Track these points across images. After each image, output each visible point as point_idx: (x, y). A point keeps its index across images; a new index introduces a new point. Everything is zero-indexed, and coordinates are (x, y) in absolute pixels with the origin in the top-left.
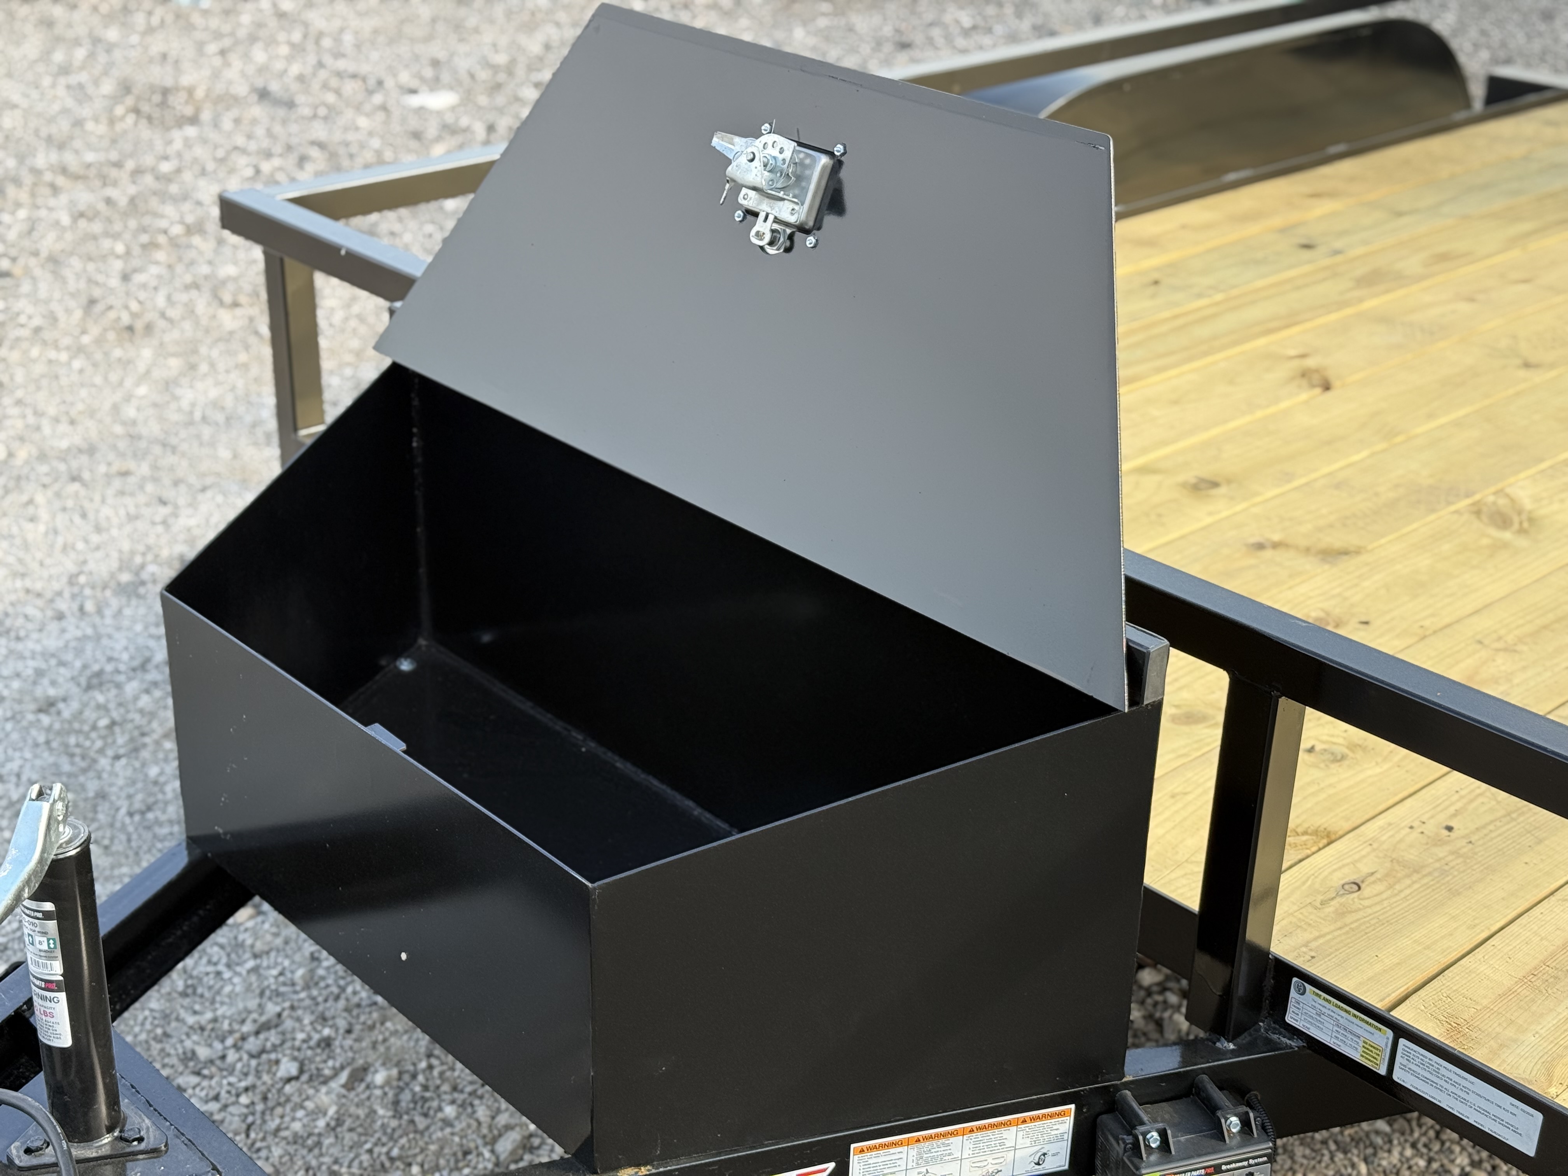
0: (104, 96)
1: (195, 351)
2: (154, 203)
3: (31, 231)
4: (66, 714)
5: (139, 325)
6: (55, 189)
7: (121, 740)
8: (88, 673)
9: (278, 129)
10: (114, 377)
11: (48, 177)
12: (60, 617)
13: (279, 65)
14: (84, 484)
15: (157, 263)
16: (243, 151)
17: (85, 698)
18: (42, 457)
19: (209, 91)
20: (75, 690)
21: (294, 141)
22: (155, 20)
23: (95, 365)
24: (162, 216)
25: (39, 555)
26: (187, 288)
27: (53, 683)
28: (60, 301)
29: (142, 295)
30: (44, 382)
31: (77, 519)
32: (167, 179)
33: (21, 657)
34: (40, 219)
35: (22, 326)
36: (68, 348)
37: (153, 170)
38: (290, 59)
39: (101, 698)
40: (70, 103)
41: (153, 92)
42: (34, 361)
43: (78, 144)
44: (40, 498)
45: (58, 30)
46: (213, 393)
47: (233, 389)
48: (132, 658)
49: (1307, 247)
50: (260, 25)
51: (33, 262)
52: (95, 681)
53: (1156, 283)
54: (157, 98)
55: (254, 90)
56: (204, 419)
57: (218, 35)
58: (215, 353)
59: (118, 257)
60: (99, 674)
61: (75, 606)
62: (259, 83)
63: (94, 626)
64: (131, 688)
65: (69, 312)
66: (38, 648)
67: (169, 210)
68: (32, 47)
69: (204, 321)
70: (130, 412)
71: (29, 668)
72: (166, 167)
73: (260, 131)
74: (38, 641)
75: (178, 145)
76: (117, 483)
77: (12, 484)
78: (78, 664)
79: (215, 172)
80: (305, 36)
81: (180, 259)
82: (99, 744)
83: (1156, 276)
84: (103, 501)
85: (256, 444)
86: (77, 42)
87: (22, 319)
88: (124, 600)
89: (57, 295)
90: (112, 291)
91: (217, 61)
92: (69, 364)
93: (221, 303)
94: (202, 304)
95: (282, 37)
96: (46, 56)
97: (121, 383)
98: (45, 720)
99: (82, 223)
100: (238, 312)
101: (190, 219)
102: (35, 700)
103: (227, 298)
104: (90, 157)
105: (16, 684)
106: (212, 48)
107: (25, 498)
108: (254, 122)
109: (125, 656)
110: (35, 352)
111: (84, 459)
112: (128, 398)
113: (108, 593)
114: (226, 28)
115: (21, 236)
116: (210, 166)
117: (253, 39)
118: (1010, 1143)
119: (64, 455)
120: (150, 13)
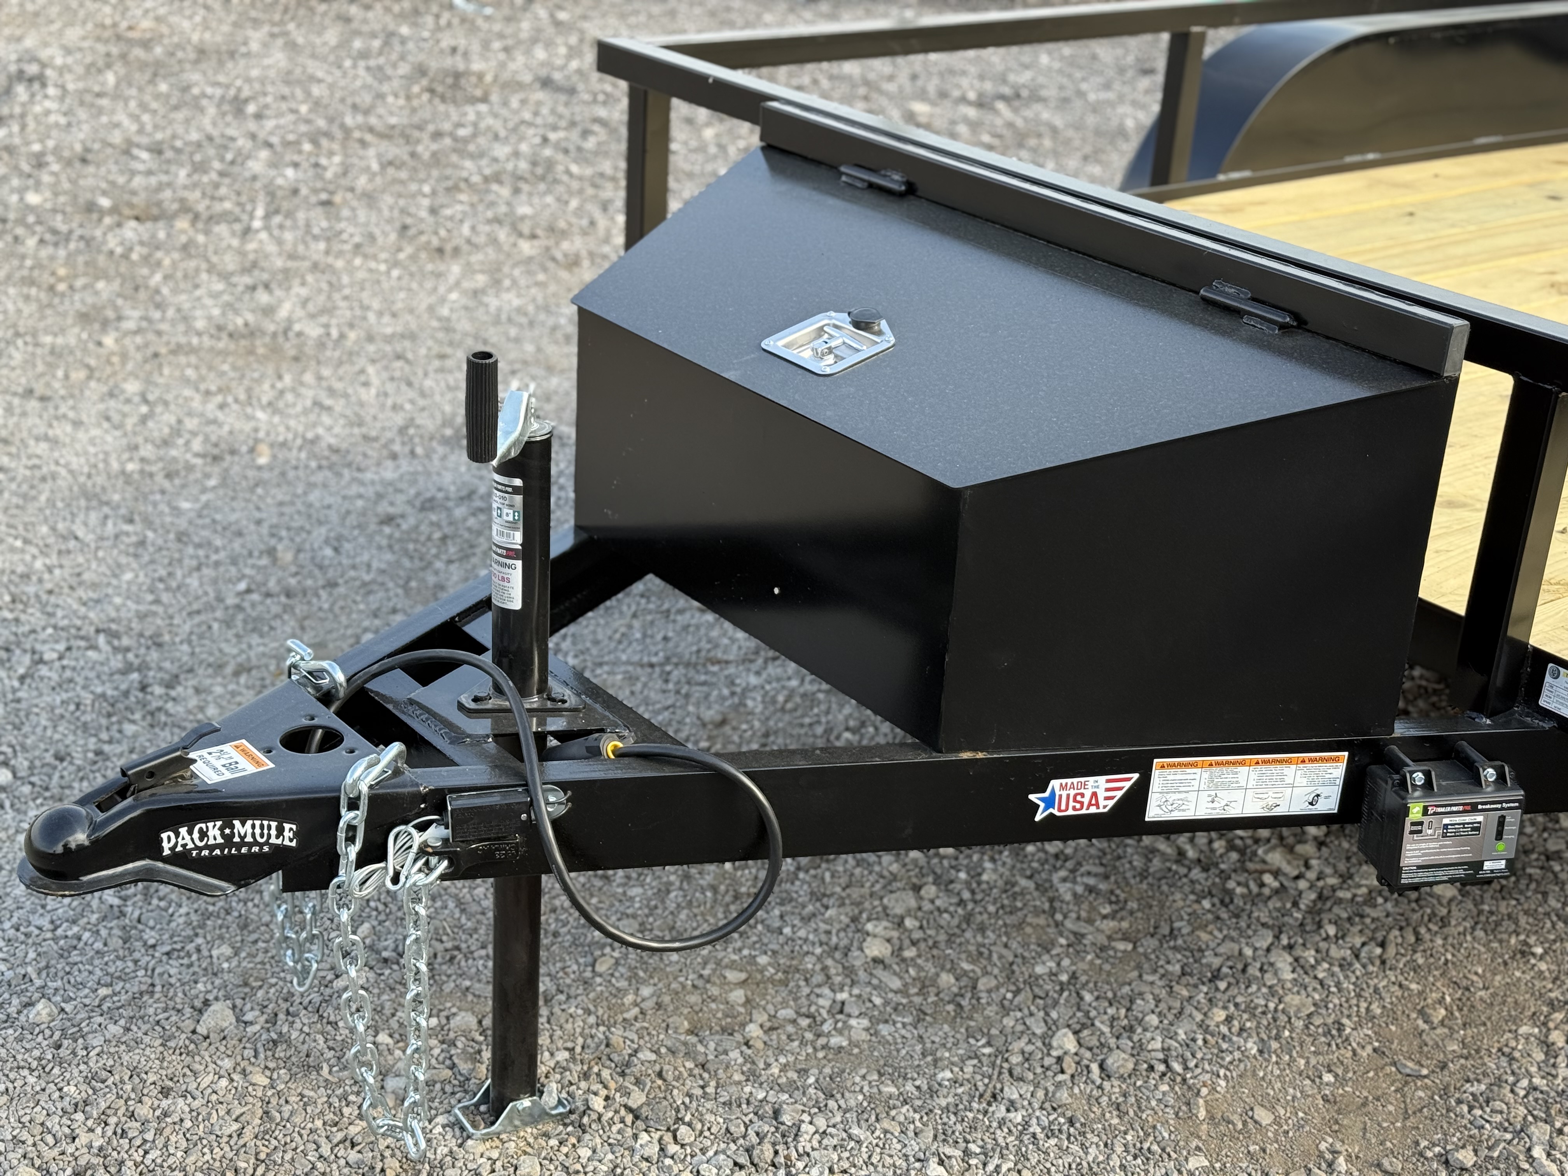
0: (401, 77)
1: (499, 270)
2: (454, 158)
3: (345, 174)
4: (405, 526)
5: (448, 247)
6: (363, 143)
7: (452, 550)
8: (421, 498)
9: (561, 109)
10: (429, 285)
11: (357, 134)
12: (394, 456)
13: (559, 62)
14: (407, 361)
15: (461, 202)
16: (530, 124)
17: (421, 516)
18: (370, 339)
19: (496, 78)
20: (409, 510)
21: (578, 118)
22: (443, 22)
23: (412, 275)
24: (463, 168)
25: (373, 411)
26: (489, 222)
27: (392, 504)
28: (377, 225)
29: (449, 225)
30: (368, 285)
31: (404, 387)
32: (465, 141)
33: (362, 483)
34: (353, 165)
35: (345, 242)
36: (386, 261)
37: (452, 135)
38: (569, 57)
39: (434, 518)
40: (369, 80)
41: (446, 76)
42: (358, 269)
43: (381, 110)
44: (371, 370)
45: (355, 25)
46: (516, 302)
47: (534, 300)
48: (458, 490)
49: (1554, 198)
50: (539, 30)
51: (349, 195)
52: (428, 505)
53: (1411, 214)
54: (450, 81)
55: (537, 79)
56: (510, 320)
57: (501, 36)
58: (517, 272)
59: (425, 196)
60: (432, 499)
61: (407, 449)
62: (543, 72)
63: (424, 466)
64: (459, 512)
65: (385, 234)
66: (376, 478)
67: (468, 164)
68: (332, 36)
69: (506, 248)
70: (445, 312)
71: (370, 492)
72: (462, 132)
73: (545, 111)
74: (376, 473)
75: (471, 117)
76: (437, 363)
77: (345, 358)
78: (412, 492)
79: (507, 138)
80: (581, 40)
81: (481, 201)
82: (434, 551)
83: (1410, 209)
84: (426, 374)
85: (556, 342)
86: (373, 35)
87: (345, 236)
88: (448, 449)
89: (374, 219)
90: (422, 220)
91: (502, 56)
92: (388, 272)
93: (521, 235)
94: (502, 234)
95: (560, 40)
96: (344, 44)
97: (435, 289)
98: (387, 530)
99: (391, 171)
100: (536, 243)
101: (487, 171)
102: (377, 515)
103: (526, 230)
104: (393, 120)
105: (360, 503)
106: (497, 45)
107: (357, 368)
108: (539, 103)
109: (453, 488)
110: (358, 261)
111: (407, 344)
112: (443, 300)
113: (434, 444)
114: (509, 31)
115: (336, 175)
116: (502, 133)
117: (534, 41)
118: (1289, 780)
119: (389, 339)
120: (437, 16)
